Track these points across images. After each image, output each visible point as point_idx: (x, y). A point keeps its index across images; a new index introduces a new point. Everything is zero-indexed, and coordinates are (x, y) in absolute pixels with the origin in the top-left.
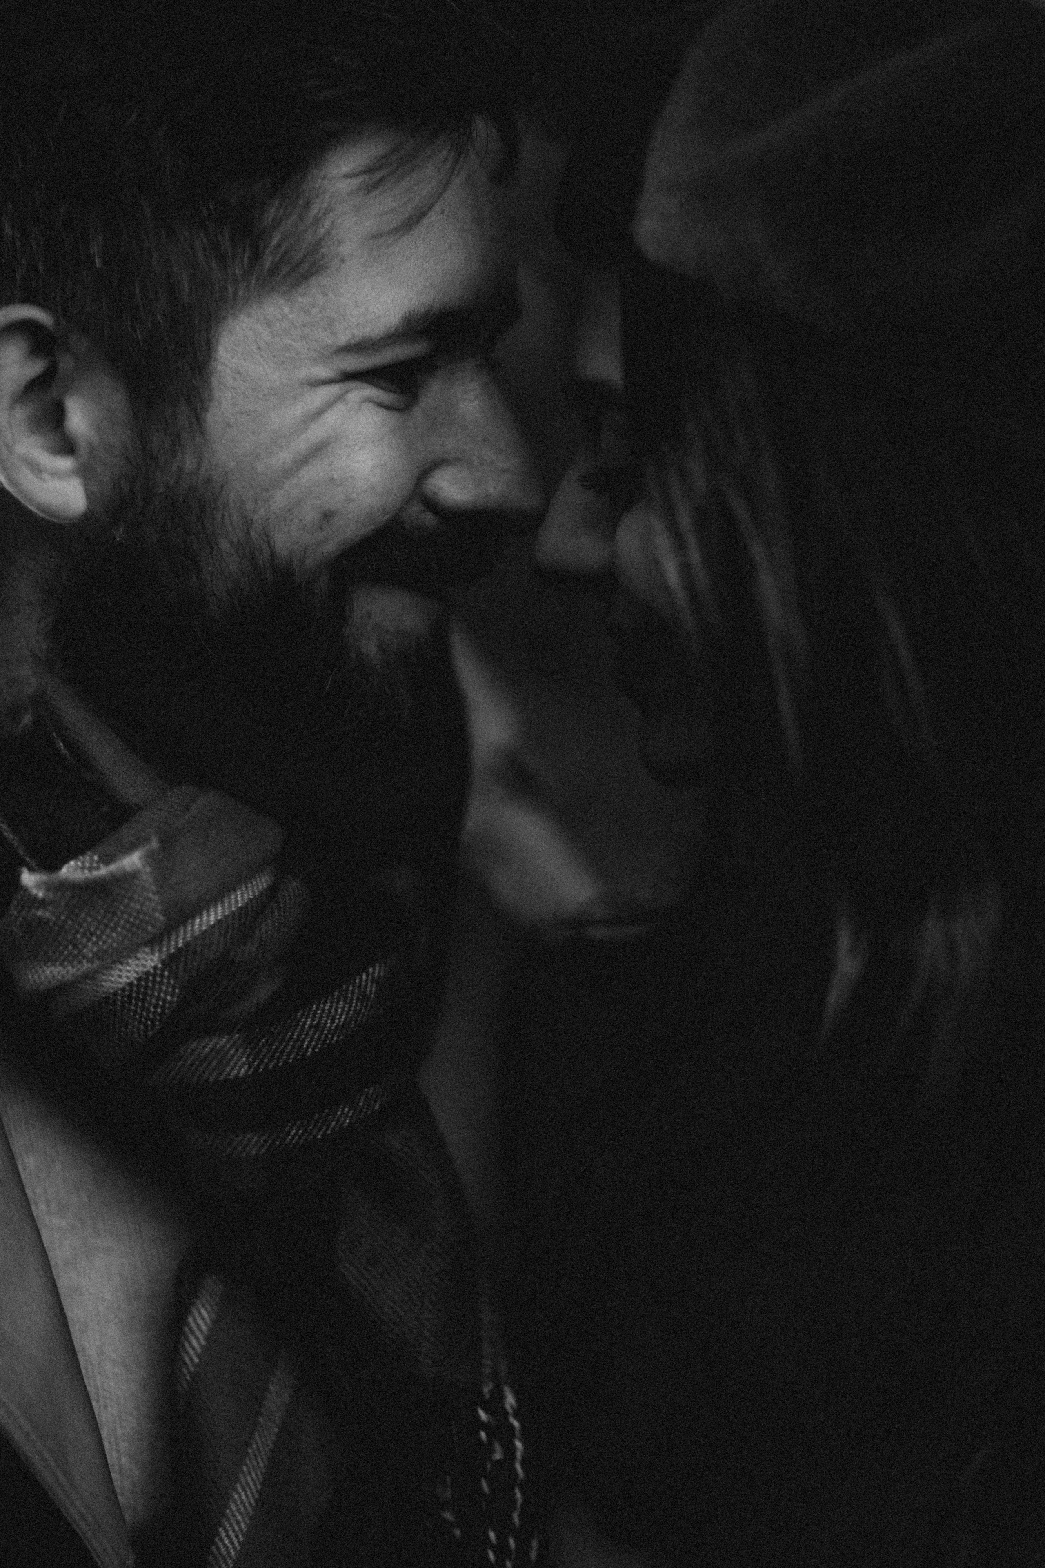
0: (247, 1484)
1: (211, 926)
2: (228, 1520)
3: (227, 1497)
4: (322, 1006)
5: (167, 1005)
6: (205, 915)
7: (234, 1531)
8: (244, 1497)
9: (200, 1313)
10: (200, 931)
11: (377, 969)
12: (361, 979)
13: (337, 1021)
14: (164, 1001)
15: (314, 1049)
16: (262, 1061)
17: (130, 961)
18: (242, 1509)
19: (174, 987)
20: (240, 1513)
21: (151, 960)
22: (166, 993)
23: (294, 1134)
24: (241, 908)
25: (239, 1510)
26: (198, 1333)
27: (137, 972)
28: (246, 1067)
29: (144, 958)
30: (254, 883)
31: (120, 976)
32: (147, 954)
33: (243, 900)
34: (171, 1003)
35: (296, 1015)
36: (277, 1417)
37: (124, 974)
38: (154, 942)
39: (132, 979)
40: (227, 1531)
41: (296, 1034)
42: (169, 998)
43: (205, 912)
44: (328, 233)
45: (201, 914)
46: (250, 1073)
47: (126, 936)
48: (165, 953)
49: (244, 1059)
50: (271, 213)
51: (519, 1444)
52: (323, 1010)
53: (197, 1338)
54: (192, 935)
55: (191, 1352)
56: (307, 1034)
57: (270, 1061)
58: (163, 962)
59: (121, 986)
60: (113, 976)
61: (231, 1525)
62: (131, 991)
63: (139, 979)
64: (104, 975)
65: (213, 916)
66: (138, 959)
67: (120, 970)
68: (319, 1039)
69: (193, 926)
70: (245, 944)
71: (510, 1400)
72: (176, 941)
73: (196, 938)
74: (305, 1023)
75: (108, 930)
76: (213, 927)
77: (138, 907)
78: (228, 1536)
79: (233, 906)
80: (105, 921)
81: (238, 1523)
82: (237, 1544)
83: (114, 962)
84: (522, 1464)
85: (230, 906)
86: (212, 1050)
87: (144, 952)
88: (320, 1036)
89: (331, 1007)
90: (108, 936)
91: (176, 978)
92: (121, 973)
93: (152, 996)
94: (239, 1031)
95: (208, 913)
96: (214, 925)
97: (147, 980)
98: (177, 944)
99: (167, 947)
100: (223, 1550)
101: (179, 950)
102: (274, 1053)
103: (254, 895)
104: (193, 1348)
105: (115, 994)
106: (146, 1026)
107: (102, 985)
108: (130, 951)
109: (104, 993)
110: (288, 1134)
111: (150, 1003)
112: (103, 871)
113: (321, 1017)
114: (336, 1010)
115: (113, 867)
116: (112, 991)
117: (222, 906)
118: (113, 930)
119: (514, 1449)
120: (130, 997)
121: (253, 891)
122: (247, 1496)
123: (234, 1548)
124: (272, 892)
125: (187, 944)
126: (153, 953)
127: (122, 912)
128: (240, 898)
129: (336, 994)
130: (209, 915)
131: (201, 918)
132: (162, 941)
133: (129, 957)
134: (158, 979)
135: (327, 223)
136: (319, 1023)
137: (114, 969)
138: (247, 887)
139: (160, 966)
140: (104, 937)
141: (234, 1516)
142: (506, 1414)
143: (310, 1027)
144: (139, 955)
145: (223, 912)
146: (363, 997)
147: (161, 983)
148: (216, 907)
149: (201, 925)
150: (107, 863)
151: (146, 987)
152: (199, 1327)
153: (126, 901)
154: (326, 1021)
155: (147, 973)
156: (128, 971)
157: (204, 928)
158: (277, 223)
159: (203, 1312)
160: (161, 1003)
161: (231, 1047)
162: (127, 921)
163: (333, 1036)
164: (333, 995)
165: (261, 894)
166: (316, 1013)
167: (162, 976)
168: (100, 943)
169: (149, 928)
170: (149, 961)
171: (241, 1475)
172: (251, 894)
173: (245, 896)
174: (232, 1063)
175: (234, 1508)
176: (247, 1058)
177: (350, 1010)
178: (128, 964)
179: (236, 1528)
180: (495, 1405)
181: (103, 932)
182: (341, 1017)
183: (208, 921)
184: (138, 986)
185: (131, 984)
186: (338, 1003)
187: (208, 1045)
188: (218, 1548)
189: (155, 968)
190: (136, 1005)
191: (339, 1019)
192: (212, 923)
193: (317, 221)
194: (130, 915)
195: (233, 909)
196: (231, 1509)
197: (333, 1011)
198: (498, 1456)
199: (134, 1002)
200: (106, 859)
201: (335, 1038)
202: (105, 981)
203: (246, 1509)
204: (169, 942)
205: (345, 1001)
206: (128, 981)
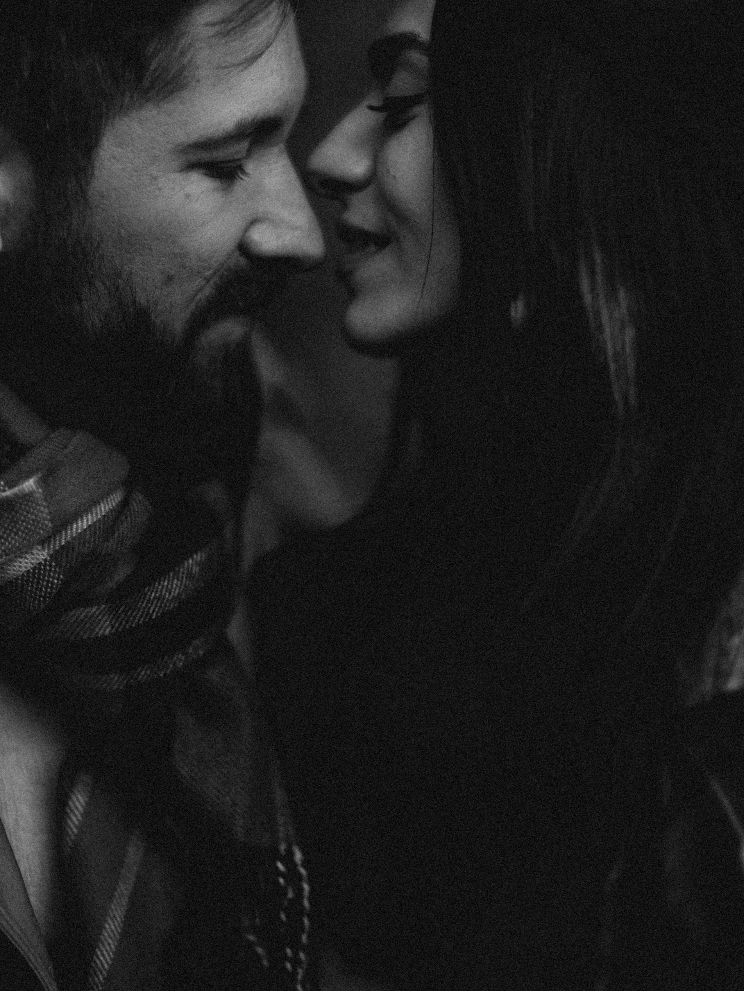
0: (115, 917)
1: (84, 530)
2: (102, 942)
3: (100, 928)
4: (162, 583)
5: (54, 586)
6: (80, 522)
7: (107, 951)
8: (113, 927)
9: (78, 799)
10: (76, 533)
11: (199, 556)
12: (188, 563)
13: (172, 593)
14: (52, 583)
15: (157, 614)
16: (121, 622)
17: (27, 556)
18: (112, 936)
19: (59, 574)
20: (111, 938)
21: (43, 554)
22: (53, 577)
23: (144, 674)
24: (104, 516)
25: (109, 936)
26: (75, 811)
27: (32, 563)
28: (110, 628)
29: (37, 554)
30: (112, 498)
31: (20, 567)
32: (39, 550)
33: (105, 510)
34: (57, 585)
35: (144, 590)
36: (135, 869)
37: (23, 565)
38: (44, 542)
39: (29, 568)
40: (101, 951)
41: (145, 603)
42: (56, 581)
43: (79, 520)
44: (190, 62)
45: (77, 520)
46: (113, 632)
47: (25, 539)
48: (52, 549)
49: (108, 623)
50: (150, 48)
51: (306, 886)
52: (163, 586)
53: (76, 816)
54: (71, 537)
55: (71, 825)
56: (152, 603)
57: (127, 623)
58: (51, 556)
59: (21, 573)
60: (15, 566)
61: (104, 946)
62: (28, 576)
63: (34, 569)
64: (9, 565)
65: (84, 523)
66: (33, 554)
67: (21, 562)
68: (161, 606)
69: (72, 529)
70: (108, 541)
71: (298, 856)
72: (60, 541)
73: (74, 539)
74: (150, 596)
75: (12, 535)
76: (85, 530)
77: (34, 517)
78: (103, 955)
79: (99, 515)
80: (10, 528)
81: (109, 944)
82: (108, 960)
83: (16, 557)
84: (309, 900)
85: (97, 515)
86: (86, 616)
87: (38, 549)
88: (161, 604)
89: (168, 583)
90: (12, 538)
91: (60, 567)
92: (21, 565)
93: (43, 580)
94: (106, 603)
95: (82, 520)
96: (86, 529)
97: (40, 569)
98: (60, 543)
99: (53, 545)
100: (99, 964)
101: (62, 547)
102: (129, 617)
103: (113, 506)
104: (73, 823)
105: (17, 579)
106: (39, 601)
107: (8, 574)
108: (29, 548)
109: (9, 578)
110: (139, 674)
111: (42, 585)
112: (8, 493)
113: (161, 591)
114: (172, 586)
115: (16, 490)
116: (15, 577)
117: (91, 515)
118: (16, 534)
119: (302, 889)
120: (28, 581)
121: (112, 504)
122: (114, 925)
123: (107, 963)
124: (125, 503)
125: (68, 543)
126: (44, 549)
127: (23, 521)
128: (103, 509)
129: (171, 574)
130: (82, 522)
131: (77, 524)
132: (50, 542)
133: (26, 552)
134: (48, 568)
135: (189, 56)
136: (160, 595)
137: (15, 562)
138: (107, 502)
139: (49, 558)
140: (10, 539)
141: (106, 940)
142: (296, 865)
143: (155, 597)
144: (35, 551)
145: (93, 519)
146: (190, 575)
147: (50, 571)
148: (87, 516)
149: (77, 529)
150: (11, 487)
151: (39, 573)
152: (77, 808)
153: (25, 513)
154: (165, 594)
155: (40, 564)
156: (27, 563)
157: (79, 531)
158: (155, 54)
159: (80, 797)
160: (50, 585)
161: (100, 614)
162: (26, 528)
163: (170, 604)
164: (169, 575)
165: (117, 505)
166: (158, 588)
167: (50, 566)
168: (7, 544)
169: (42, 532)
170: (41, 555)
171: (110, 911)
172: (110, 505)
173: (107, 507)
174: (100, 626)
175: (106, 935)
176: (111, 622)
177: (181, 585)
178: (26, 558)
179: (108, 948)
180: (288, 859)
181: (9, 535)
182: (175, 590)
183: (82, 525)
184: (34, 573)
185: (28, 572)
186: (173, 581)
187: (82, 613)
188: (96, 964)
189: (45, 560)
190: (32, 586)
191: (174, 592)
192: (85, 527)
193: (183, 54)
194: (28, 523)
195: (99, 517)
196: (104, 935)
197: (169, 586)
198: (290, 895)
199: (30, 584)
200: (11, 485)
201: (172, 606)
202: (9, 570)
203: (114, 935)
204: (55, 541)
205: (178, 580)
206: (26, 570)
